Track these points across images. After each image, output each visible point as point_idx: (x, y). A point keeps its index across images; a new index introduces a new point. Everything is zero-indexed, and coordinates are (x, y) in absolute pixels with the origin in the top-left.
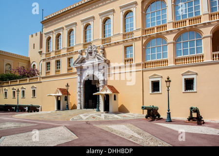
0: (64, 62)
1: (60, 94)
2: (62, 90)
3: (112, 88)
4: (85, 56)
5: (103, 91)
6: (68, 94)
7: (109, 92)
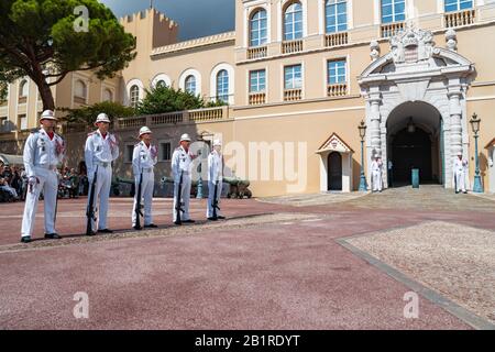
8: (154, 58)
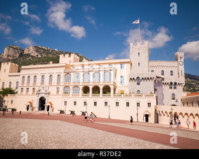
0: (31, 89)
1: (29, 104)
2: (30, 102)
3: (50, 103)
4: (40, 88)
5: (47, 104)
6: (32, 104)
7: (49, 104)
8: (9, 76)
